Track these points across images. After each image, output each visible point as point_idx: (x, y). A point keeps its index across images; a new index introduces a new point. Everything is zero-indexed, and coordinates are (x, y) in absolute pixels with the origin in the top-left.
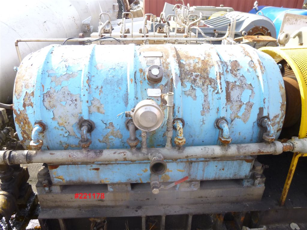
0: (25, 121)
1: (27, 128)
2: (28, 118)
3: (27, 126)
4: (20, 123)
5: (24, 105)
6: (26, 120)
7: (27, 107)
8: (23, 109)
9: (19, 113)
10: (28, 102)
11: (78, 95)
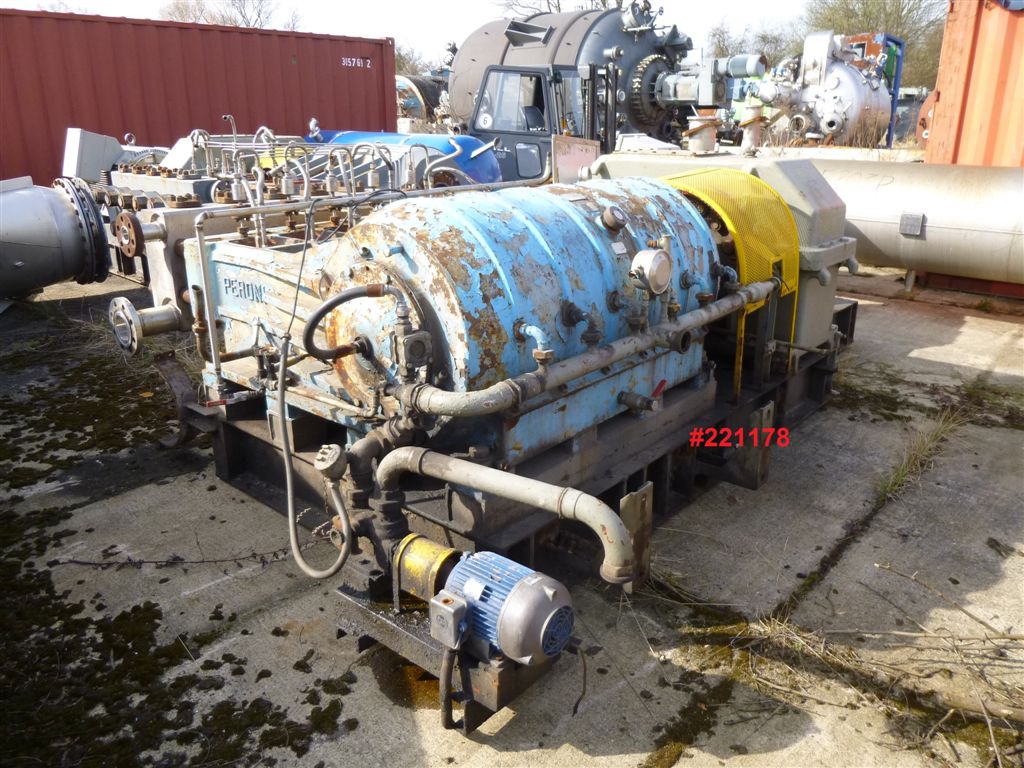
0: (490, 329)
1: (494, 342)
2: (497, 321)
3: (494, 337)
4: (480, 337)
5: (486, 299)
6: (492, 326)
7: (492, 301)
8: (485, 305)
9: (477, 316)
10: (491, 291)
11: (549, 267)
